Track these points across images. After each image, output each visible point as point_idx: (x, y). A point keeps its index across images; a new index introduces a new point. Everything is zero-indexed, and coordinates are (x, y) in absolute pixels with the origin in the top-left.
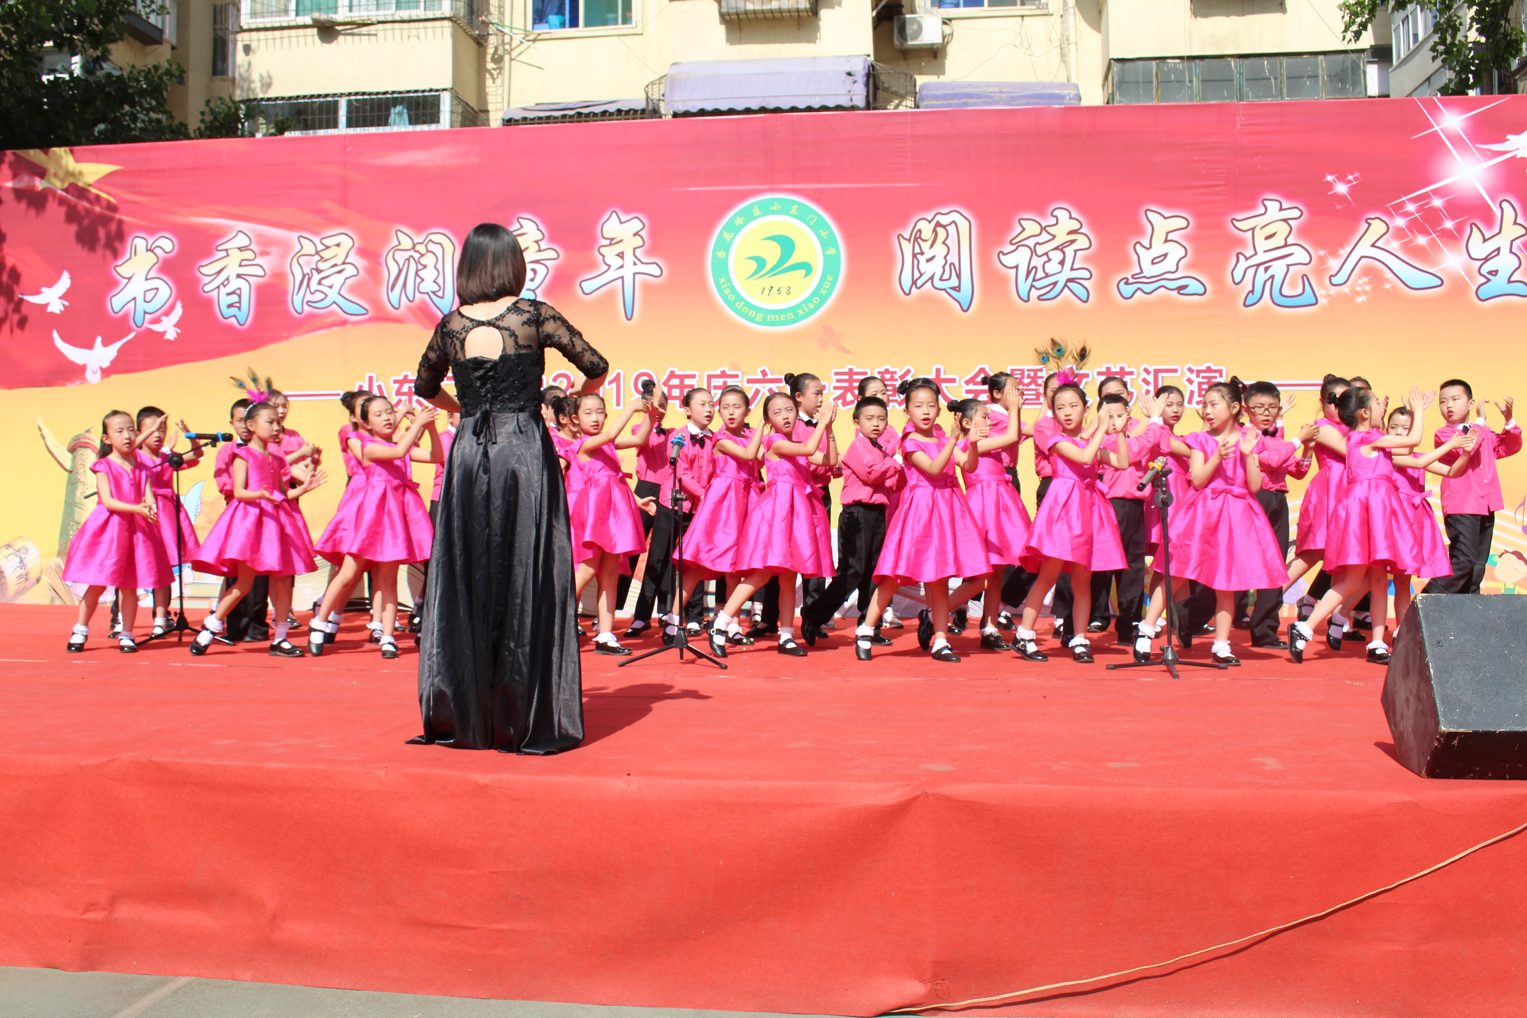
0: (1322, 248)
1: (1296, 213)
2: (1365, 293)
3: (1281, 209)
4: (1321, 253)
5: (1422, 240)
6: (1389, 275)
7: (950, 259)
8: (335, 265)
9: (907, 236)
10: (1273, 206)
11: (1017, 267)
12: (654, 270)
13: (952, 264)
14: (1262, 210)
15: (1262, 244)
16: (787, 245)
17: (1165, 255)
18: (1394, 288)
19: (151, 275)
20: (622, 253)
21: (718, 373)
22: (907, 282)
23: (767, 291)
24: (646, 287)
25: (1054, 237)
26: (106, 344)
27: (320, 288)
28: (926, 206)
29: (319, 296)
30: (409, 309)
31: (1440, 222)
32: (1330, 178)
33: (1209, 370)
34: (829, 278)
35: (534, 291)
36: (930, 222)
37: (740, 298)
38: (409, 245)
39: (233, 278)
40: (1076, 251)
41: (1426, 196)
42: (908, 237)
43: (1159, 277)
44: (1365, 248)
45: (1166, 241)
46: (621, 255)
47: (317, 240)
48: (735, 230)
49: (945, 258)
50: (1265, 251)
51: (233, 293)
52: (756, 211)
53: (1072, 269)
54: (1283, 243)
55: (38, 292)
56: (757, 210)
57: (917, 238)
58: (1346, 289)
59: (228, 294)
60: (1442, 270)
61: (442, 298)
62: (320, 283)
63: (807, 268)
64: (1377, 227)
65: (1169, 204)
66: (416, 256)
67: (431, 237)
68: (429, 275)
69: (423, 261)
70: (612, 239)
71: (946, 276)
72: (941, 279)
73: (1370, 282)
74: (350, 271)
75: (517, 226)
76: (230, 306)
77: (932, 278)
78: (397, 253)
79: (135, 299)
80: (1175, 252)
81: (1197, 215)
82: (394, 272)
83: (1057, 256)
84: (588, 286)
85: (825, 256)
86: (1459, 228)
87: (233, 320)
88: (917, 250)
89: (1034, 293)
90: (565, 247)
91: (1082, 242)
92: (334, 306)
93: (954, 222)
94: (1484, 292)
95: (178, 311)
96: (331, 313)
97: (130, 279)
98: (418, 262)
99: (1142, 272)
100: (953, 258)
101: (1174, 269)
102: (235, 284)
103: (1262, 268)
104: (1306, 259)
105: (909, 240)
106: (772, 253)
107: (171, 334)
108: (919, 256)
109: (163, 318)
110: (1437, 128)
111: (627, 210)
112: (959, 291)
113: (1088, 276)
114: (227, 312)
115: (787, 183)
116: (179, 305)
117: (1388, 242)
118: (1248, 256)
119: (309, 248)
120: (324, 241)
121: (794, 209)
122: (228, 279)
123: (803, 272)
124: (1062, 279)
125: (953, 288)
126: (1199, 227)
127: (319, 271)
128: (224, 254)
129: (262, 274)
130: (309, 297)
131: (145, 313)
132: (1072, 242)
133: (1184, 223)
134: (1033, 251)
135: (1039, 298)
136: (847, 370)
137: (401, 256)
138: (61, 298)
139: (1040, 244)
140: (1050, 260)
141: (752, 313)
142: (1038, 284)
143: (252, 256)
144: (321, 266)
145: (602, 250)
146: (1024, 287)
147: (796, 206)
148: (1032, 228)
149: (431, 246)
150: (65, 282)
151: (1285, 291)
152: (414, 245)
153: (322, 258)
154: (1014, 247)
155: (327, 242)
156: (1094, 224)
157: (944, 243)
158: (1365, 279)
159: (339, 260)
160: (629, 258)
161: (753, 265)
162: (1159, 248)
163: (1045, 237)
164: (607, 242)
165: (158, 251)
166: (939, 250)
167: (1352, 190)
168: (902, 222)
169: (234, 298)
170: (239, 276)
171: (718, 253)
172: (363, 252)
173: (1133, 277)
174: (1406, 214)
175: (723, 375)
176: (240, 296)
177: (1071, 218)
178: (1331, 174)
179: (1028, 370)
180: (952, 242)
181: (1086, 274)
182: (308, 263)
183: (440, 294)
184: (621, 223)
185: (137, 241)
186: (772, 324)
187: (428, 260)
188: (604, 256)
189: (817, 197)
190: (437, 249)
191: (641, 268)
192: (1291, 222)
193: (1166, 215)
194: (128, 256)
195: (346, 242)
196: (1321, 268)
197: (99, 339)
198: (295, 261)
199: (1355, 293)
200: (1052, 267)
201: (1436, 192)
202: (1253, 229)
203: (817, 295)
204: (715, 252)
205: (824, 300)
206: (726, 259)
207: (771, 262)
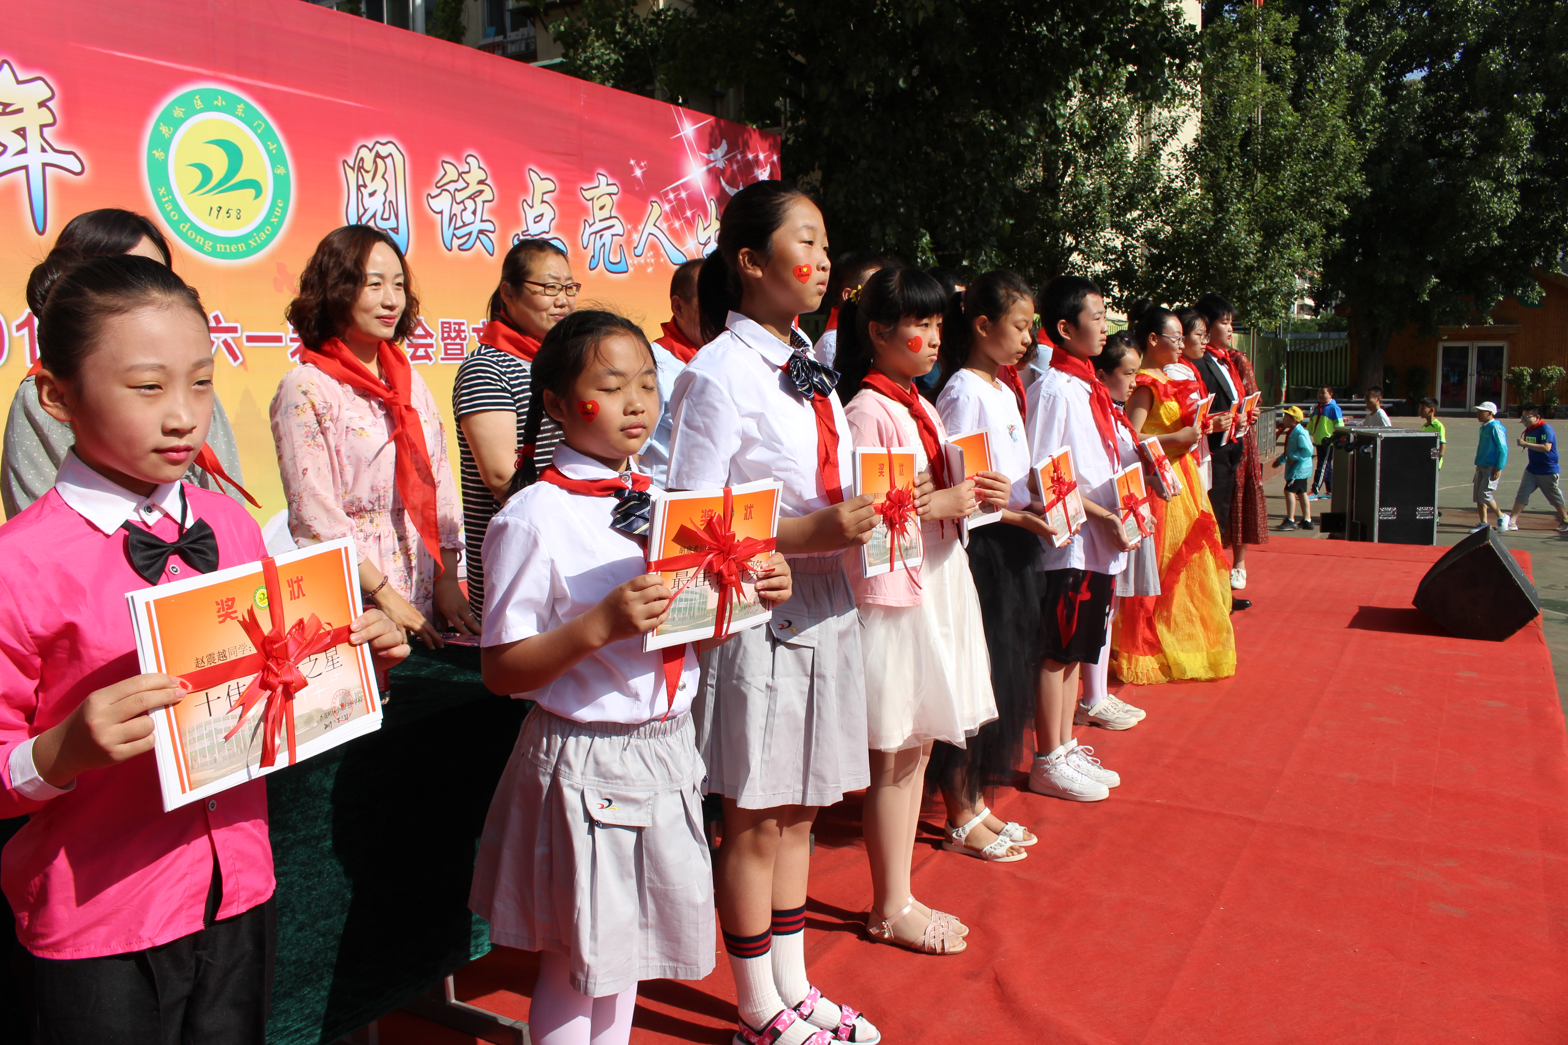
0: (630, 224)
1: (614, 189)
2: (652, 264)
3: (608, 185)
4: (629, 227)
5: (677, 224)
6: (662, 251)
7: (386, 196)
9: (351, 163)
10: (603, 181)
11: (441, 213)
12: (73, 163)
13: (390, 201)
14: (597, 183)
15: (597, 214)
16: (234, 153)
17: (542, 215)
18: (664, 262)
20: (23, 130)
23: (214, 212)
24: (60, 185)
25: (468, 185)
28: (368, 133)
31: (685, 210)
32: (632, 162)
34: (280, 202)
36: (371, 150)
37: (185, 219)
40: (484, 202)
41: (678, 188)
42: (352, 165)
44: (650, 226)
45: (542, 202)
46: (23, 133)
48: (174, 123)
49: (385, 194)
50: (600, 221)
52: (198, 104)
54: (609, 215)
56: (199, 102)
57: (360, 167)
58: (641, 260)
60: (687, 251)
63: (257, 187)
64: (656, 209)
65: (544, 167)
70: (10, 107)
71: (386, 216)
72: (383, 218)
73: (654, 256)
77: (374, 216)
80: (549, 214)
81: (561, 180)
83: (470, 205)
85: (275, 175)
86: (694, 218)
88: (361, 181)
89: (456, 242)
91: (487, 195)
93: (390, 154)
99: (528, 230)
100: (391, 196)
101: (548, 229)
103: (598, 235)
104: (622, 232)
105: (353, 169)
106: (219, 164)
108: (362, 189)
110: (682, 134)
111: (27, 65)
112: (397, 233)
113: (492, 229)
115: (231, 72)
117: (661, 223)
118: (590, 223)
121: (240, 108)
123: (252, 192)
124: (475, 229)
126: (563, 191)
132: (481, 192)
133: (552, 186)
134: (453, 198)
135: (459, 247)
139: (459, 191)
141: (200, 240)
142: (459, 233)
146: (448, 235)
147: (242, 106)
148: (452, 172)
151: (611, 258)
154: (439, 191)
156: (495, 177)
157: (383, 177)
158: (651, 253)
160: (34, 140)
161: (198, 176)
162: (539, 209)
163: (461, 184)
167: (644, 176)
168: (345, 146)
171: (155, 152)
177: (480, 168)
178: (633, 159)
179: (455, 324)
180: (390, 177)
181: (491, 227)
184: (19, 82)
186: (224, 256)
189: (263, 98)
191: (51, 157)
192: (613, 197)
193: (542, 176)
196: (629, 240)
199: (647, 265)
200: (468, 217)
201: (684, 186)
202: (592, 199)
203: (269, 224)
204: (150, 149)
205: (276, 229)
206: (166, 161)
207: (219, 174)
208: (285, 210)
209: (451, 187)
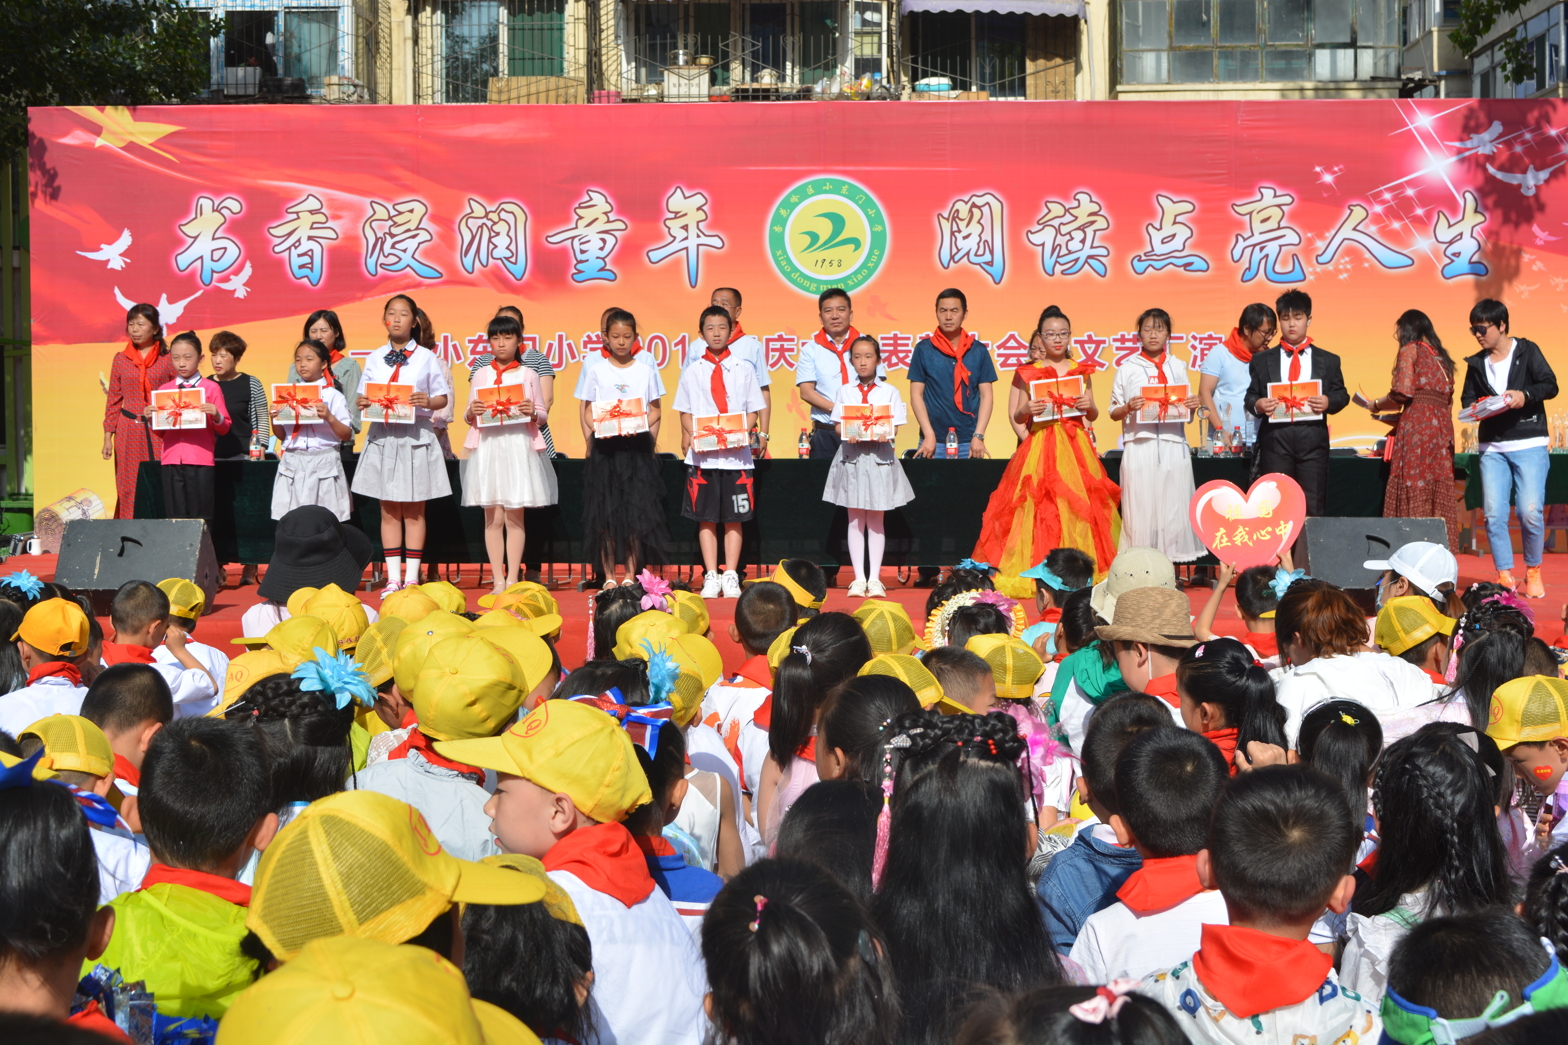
0: (1310, 231)
1: (1288, 200)
2: (1347, 271)
3: (1275, 196)
4: (1309, 235)
5: (1396, 225)
6: (1367, 255)
7: (984, 238)
8: (409, 230)
9: (946, 215)
10: (1268, 193)
11: (1043, 245)
12: (717, 242)
13: (986, 241)
14: (1259, 197)
15: (1258, 227)
16: (838, 221)
17: (1174, 236)
18: (1372, 266)
19: (218, 235)
20: (687, 226)
21: (776, 336)
22: (945, 257)
23: (820, 263)
24: (709, 257)
25: (1076, 218)
26: (171, 301)
27: (393, 251)
28: (964, 190)
29: (393, 259)
30: (483, 274)
31: (1412, 209)
32: (1318, 169)
33: (1210, 337)
34: (876, 252)
35: (603, 259)
36: (966, 203)
37: (796, 270)
38: (483, 214)
39: (304, 240)
40: (1095, 231)
41: (1401, 186)
43: (1168, 255)
44: (1347, 232)
45: (1175, 223)
46: (685, 228)
47: (390, 207)
48: (790, 206)
49: (980, 235)
50: (1261, 233)
51: (305, 254)
52: (810, 190)
53: (1092, 247)
54: (1276, 226)
55: (98, 249)
57: (955, 217)
58: (1330, 267)
59: (299, 256)
60: (1413, 252)
61: (515, 263)
62: (393, 247)
63: (856, 243)
64: (1359, 213)
65: (1177, 191)
66: (489, 223)
67: (503, 206)
68: (502, 241)
69: (495, 228)
70: (677, 213)
71: (981, 252)
72: (976, 255)
73: (1351, 262)
74: (423, 236)
75: (587, 198)
76: (301, 267)
77: (968, 254)
78: (470, 220)
79: (201, 257)
80: (1183, 233)
81: (1202, 200)
82: (467, 238)
83: (1079, 235)
84: (655, 256)
85: (873, 233)
86: (1429, 215)
87: (305, 280)
88: (955, 228)
89: (1059, 268)
90: (633, 219)
91: (1101, 223)
92: (408, 269)
93: (988, 203)
94: (1448, 271)
95: (248, 271)
96: (406, 276)
97: (196, 238)
98: (490, 230)
99: (1153, 250)
100: (986, 236)
101: (1181, 248)
102: (306, 246)
103: (1258, 248)
104: (1297, 241)
105: (948, 219)
106: (825, 229)
107: (241, 293)
108: (956, 234)
109: (232, 277)
110: (1411, 126)
111: (690, 186)
112: (992, 266)
114: (299, 273)
115: (839, 164)
116: (248, 265)
117: (1367, 226)
118: (1246, 236)
119: (381, 213)
120: (397, 207)
121: (845, 189)
122: (299, 240)
123: (852, 246)
124: (1083, 256)
125: (987, 263)
126: (1203, 211)
127: (393, 236)
128: (294, 216)
129: (334, 236)
130: (382, 260)
131: (213, 271)
132: (1092, 223)
133: (1190, 207)
134: (1058, 231)
135: (1063, 272)
136: (891, 335)
137: (474, 224)
138: (121, 255)
139: (1064, 224)
140: (1072, 239)
141: (807, 283)
142: (1061, 260)
143: (323, 219)
144: (394, 231)
145: (668, 222)
146: (1049, 262)
147: (846, 187)
148: (1057, 210)
149: (503, 215)
150: (125, 240)
151: (1278, 268)
152: (487, 214)
153: (395, 223)
154: (1041, 227)
155: (400, 208)
156: (1111, 208)
157: (979, 222)
158: (1347, 259)
159: (412, 226)
160: (693, 230)
161: (807, 240)
162: (1168, 230)
163: (1068, 218)
164: (672, 215)
165: (224, 211)
166: (975, 228)
167: (1337, 180)
168: (941, 203)
169: (306, 260)
170: (310, 238)
171: (775, 228)
172: (435, 219)
173: (1145, 254)
174: (1383, 202)
175: (780, 338)
176: (312, 257)
177: (1091, 201)
178: (1319, 165)
180: (986, 221)
181: (1105, 252)
182: (381, 228)
183: (513, 260)
184: (685, 198)
185: (202, 201)
187: (501, 227)
188: (669, 228)
189: (865, 178)
190: (510, 218)
191: (703, 240)
192: (1284, 208)
193: (1175, 200)
194: (193, 216)
195: (419, 209)
196: (1308, 248)
197: (164, 296)
198: (368, 224)
199: (1338, 271)
200: (1075, 245)
201: (1410, 183)
202: (1251, 213)
203: (866, 268)
204: (772, 226)
205: (871, 272)
206: (783, 233)
207: (824, 237)
208: (880, 257)
209: (1056, 223)
